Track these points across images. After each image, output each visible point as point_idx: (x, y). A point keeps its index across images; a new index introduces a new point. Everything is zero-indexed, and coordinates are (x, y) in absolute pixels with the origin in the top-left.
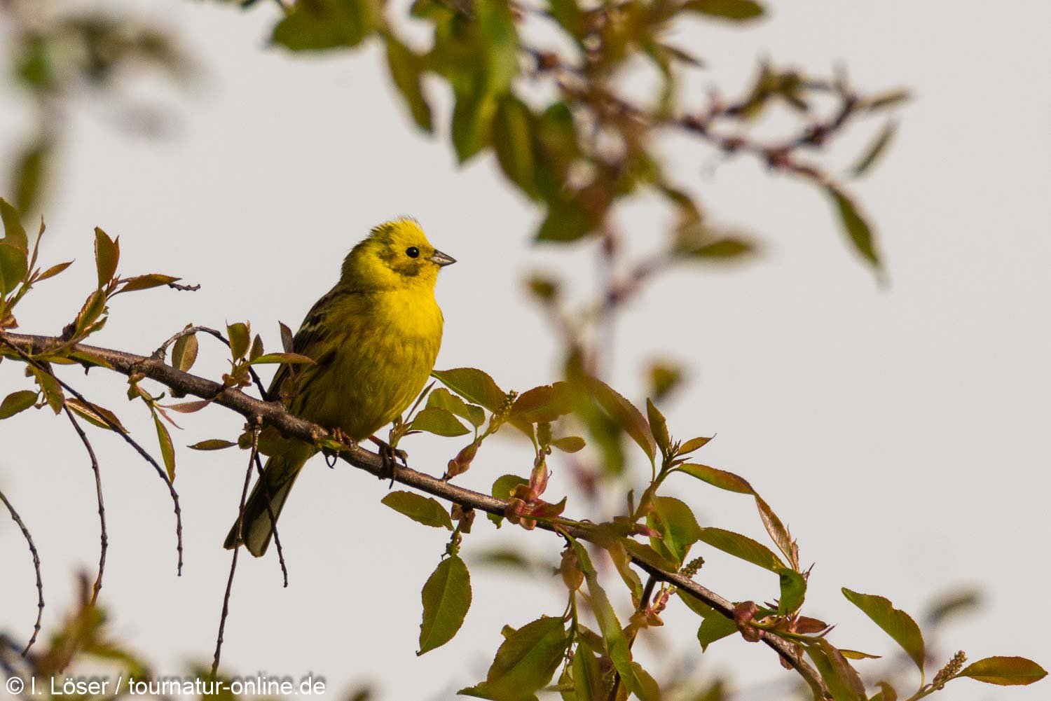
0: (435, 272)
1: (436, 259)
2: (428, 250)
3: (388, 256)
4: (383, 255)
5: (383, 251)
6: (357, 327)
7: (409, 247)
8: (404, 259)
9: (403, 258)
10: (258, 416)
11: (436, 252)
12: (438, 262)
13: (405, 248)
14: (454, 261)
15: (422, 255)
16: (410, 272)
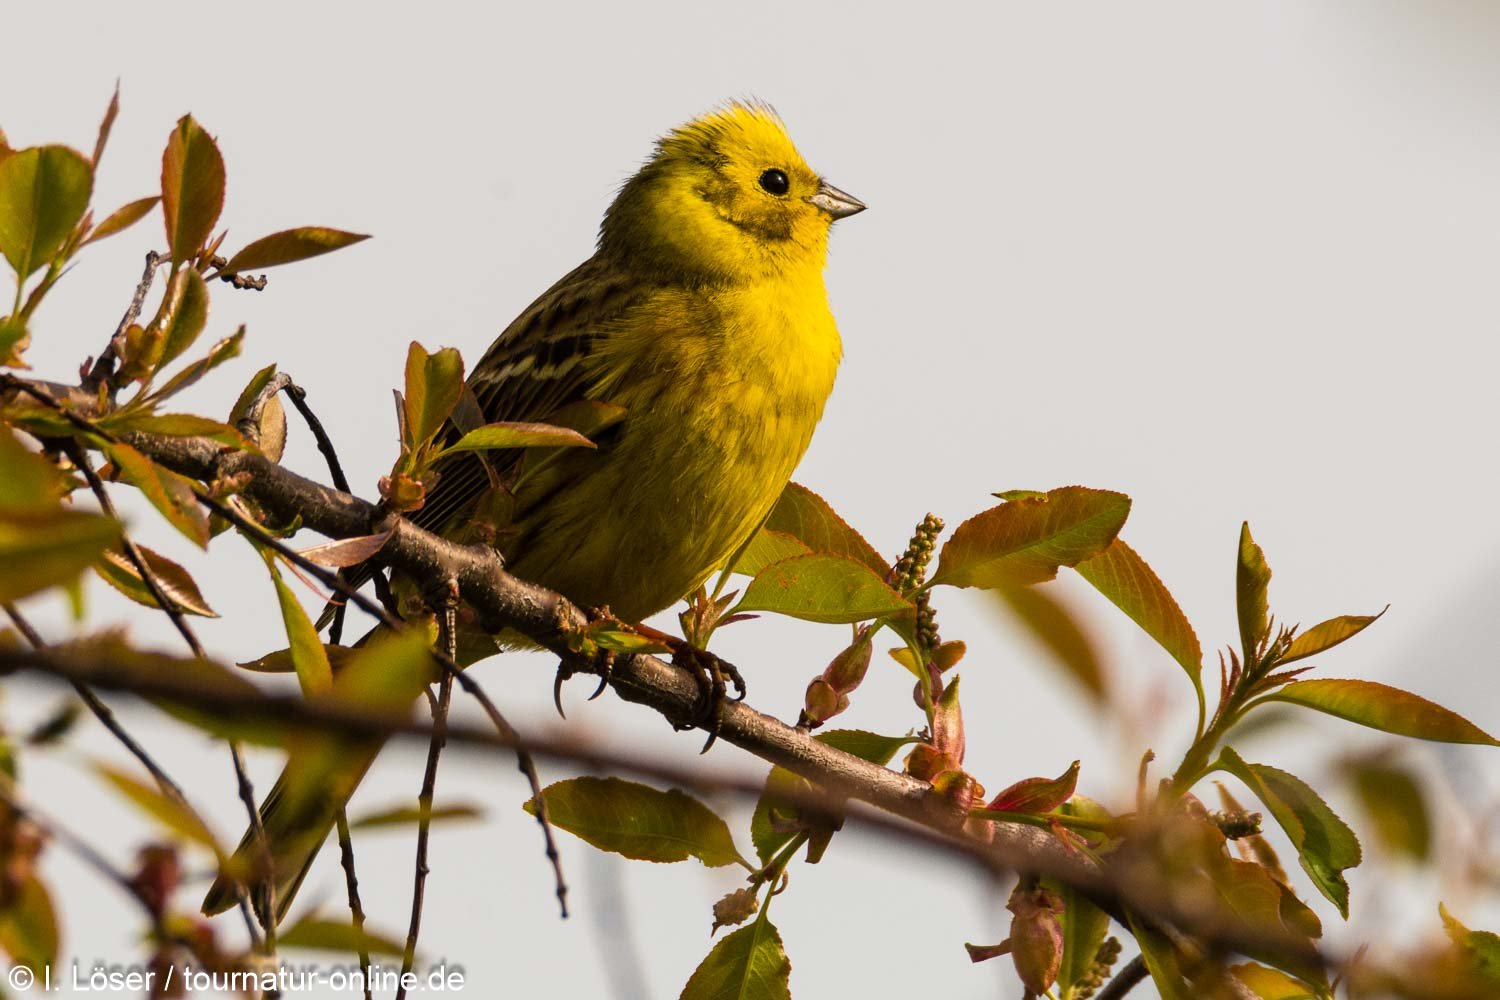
0: (823, 231)
1: (823, 199)
2: (806, 178)
3: (721, 195)
4: (711, 191)
5: (709, 182)
6: (690, 367)
7: (766, 169)
8: (756, 198)
9: (755, 195)
10: (450, 577)
11: (821, 184)
12: (827, 207)
13: (756, 173)
14: (862, 208)
15: (797, 189)
16: (774, 231)
